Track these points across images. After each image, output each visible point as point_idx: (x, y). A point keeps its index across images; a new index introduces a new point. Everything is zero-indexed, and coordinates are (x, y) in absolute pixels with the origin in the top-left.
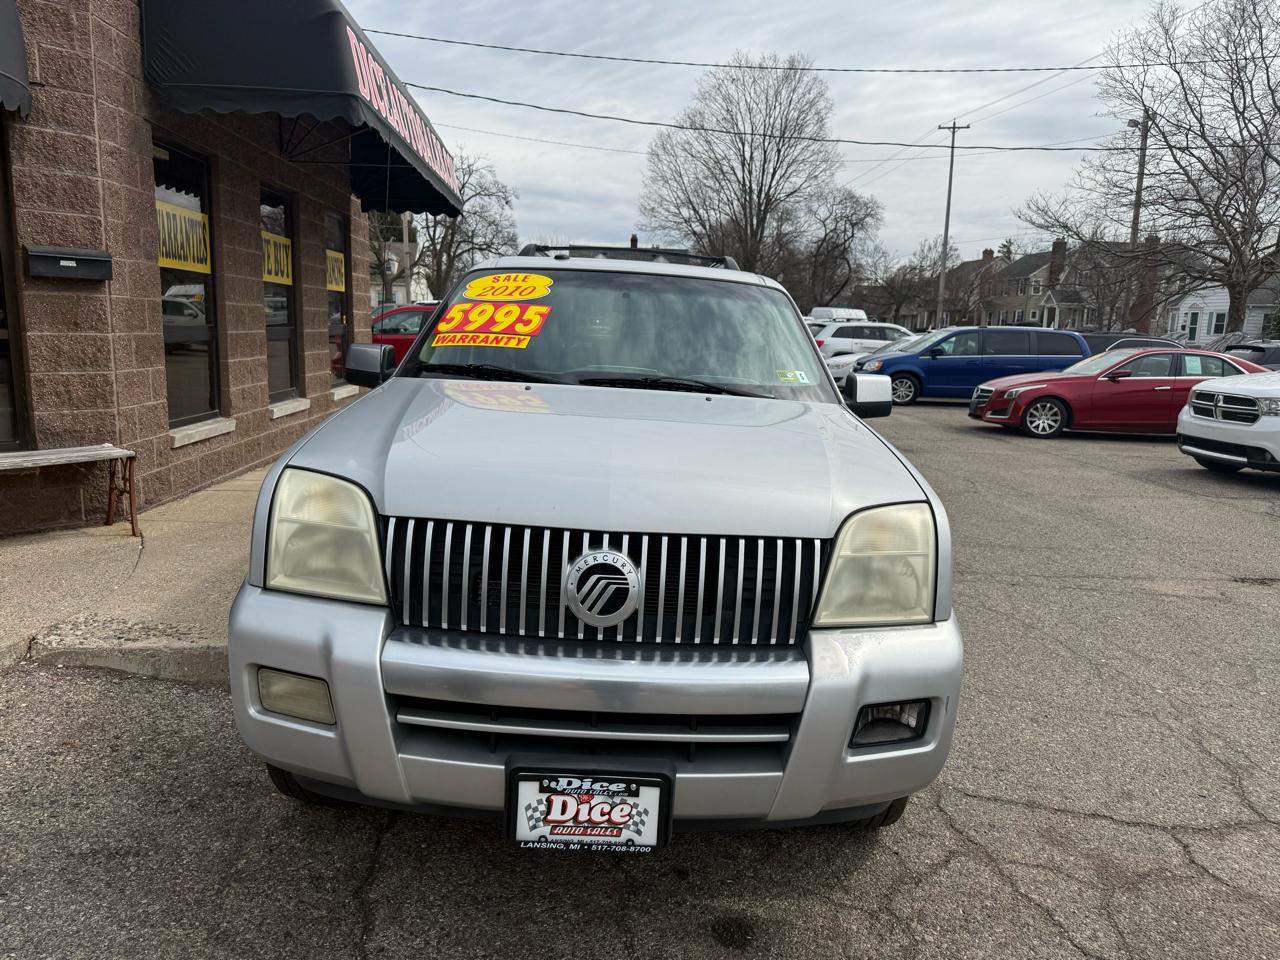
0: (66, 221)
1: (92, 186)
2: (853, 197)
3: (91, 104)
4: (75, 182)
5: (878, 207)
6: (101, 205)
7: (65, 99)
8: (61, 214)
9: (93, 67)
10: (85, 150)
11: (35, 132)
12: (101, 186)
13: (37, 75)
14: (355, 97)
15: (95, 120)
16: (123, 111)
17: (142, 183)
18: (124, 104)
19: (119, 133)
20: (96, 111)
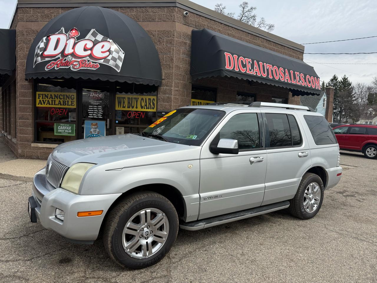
0: (166, 105)
1: (171, 98)
3: (172, 82)
4: (168, 97)
6: (172, 101)
7: (168, 81)
8: (165, 104)
9: (174, 74)
10: (170, 91)
11: (162, 88)
12: (173, 98)
13: (163, 78)
14: (222, 70)
15: (173, 85)
16: (182, 82)
17: (186, 96)
18: (183, 80)
19: (180, 86)
20: (173, 83)
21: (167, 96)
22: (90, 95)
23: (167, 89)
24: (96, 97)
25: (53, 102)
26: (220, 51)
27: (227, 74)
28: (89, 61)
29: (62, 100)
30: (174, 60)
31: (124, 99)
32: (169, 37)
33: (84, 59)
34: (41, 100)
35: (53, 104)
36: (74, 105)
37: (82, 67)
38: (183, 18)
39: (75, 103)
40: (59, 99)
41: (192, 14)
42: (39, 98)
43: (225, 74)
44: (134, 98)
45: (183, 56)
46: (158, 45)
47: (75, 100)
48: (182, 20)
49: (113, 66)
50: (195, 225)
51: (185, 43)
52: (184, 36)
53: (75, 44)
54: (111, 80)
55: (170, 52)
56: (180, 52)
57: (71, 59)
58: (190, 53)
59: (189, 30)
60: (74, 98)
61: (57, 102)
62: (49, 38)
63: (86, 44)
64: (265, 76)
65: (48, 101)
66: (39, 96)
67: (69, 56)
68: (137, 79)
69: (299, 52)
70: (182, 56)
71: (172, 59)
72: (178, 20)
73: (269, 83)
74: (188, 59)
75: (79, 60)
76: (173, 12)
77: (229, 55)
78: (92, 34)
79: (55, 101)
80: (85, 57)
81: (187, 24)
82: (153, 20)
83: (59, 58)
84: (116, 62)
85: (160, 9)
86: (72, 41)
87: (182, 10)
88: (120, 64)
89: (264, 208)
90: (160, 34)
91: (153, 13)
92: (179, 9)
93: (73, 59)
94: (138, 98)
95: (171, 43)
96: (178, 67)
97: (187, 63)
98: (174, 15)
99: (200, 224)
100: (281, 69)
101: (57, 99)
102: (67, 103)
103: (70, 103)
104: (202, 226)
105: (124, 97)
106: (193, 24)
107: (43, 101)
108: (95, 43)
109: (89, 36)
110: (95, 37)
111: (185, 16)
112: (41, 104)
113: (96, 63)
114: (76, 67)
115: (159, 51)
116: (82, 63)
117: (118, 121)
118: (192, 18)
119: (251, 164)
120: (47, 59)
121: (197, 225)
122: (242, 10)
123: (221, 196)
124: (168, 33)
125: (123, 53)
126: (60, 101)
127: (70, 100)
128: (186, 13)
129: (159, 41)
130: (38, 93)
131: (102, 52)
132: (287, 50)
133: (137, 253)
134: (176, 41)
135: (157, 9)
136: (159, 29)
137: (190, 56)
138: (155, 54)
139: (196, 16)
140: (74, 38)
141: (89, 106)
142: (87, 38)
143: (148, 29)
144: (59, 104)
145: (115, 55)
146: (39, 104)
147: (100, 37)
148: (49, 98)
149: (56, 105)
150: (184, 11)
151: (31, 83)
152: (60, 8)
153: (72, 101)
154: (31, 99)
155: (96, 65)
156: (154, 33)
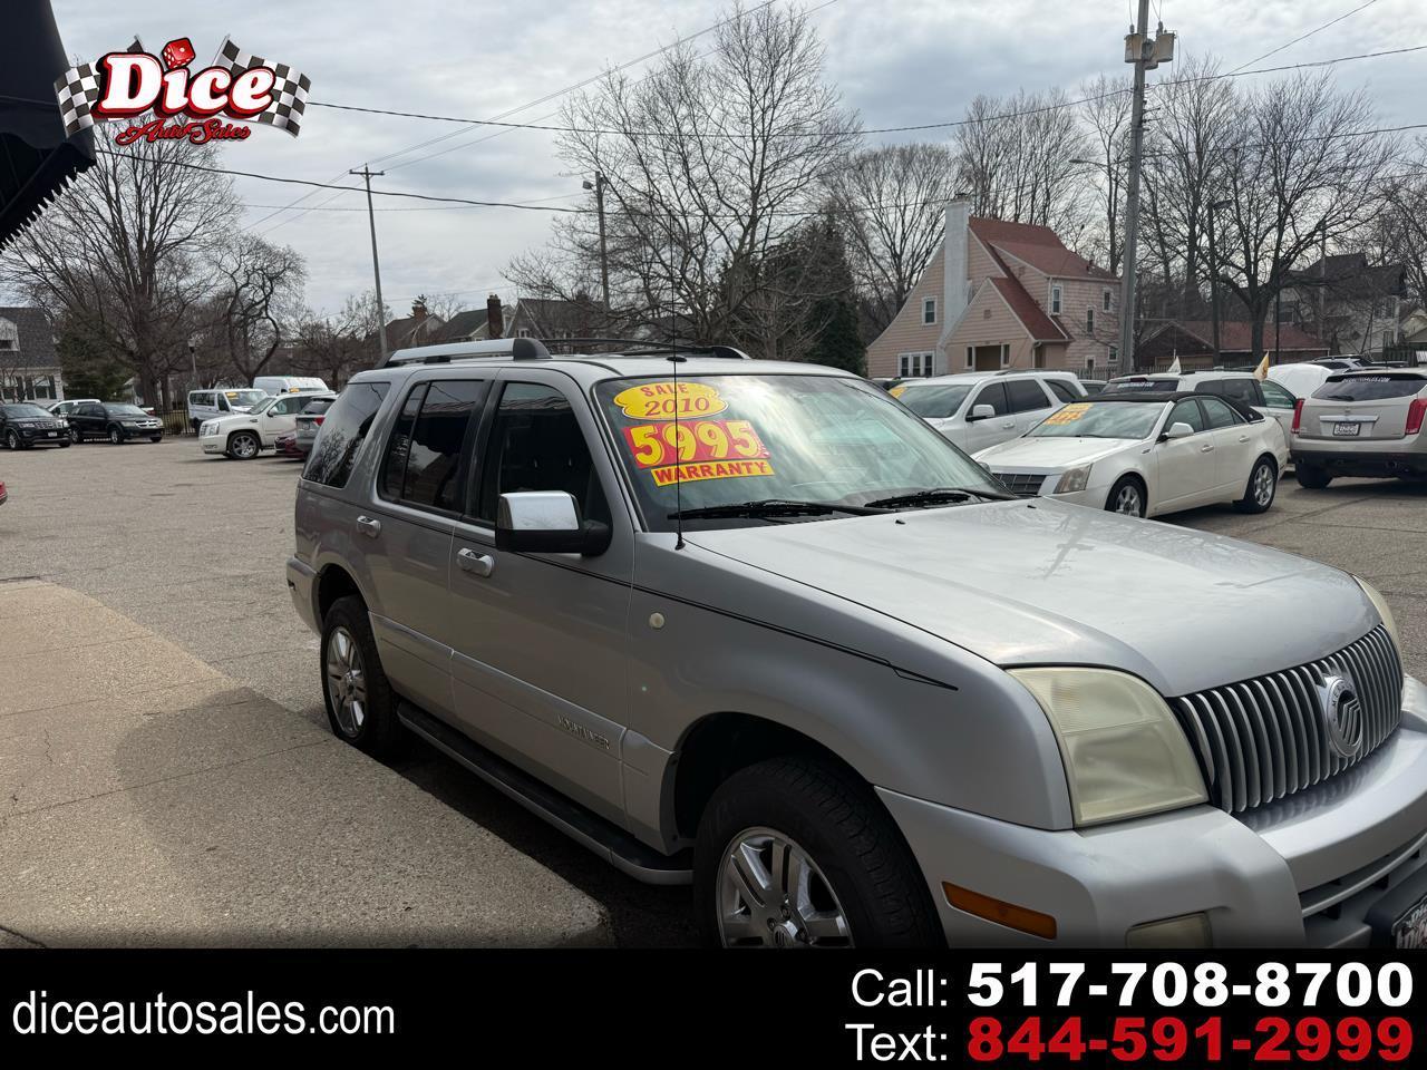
2: (263, 246)
5: (298, 259)
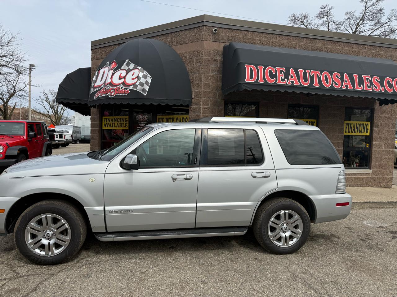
7: (197, 100)
9: (202, 92)
10: (199, 109)
11: (193, 107)
12: (201, 116)
13: (193, 97)
14: (240, 84)
15: (202, 103)
16: (212, 99)
17: (217, 113)
18: (213, 97)
19: (210, 104)
20: (202, 101)
21: (197, 114)
22: (138, 118)
23: (196, 107)
24: (142, 119)
25: (113, 124)
26: (239, 64)
27: (247, 87)
28: (122, 88)
29: (119, 122)
30: (202, 79)
31: (163, 120)
32: (198, 57)
33: (118, 86)
34: (106, 123)
35: (113, 126)
36: (127, 127)
37: (117, 93)
38: (213, 35)
39: (128, 125)
40: (117, 122)
41: (224, 30)
42: (104, 122)
43: (244, 88)
44: (171, 118)
45: (213, 73)
46: (189, 66)
47: (128, 122)
48: (211, 38)
49: (140, 90)
50: (103, 236)
51: (216, 60)
52: (214, 53)
53: (113, 74)
54: (139, 104)
55: (199, 71)
56: (210, 70)
57: (109, 88)
58: (221, 69)
59: (220, 47)
60: (127, 121)
61: (116, 125)
62: (99, 72)
63: (121, 73)
64: (307, 84)
65: (110, 124)
66: (104, 120)
67: (108, 85)
68: (162, 100)
69: (391, 49)
70: (211, 73)
71: (201, 78)
72: (207, 38)
73: (313, 92)
74: (220, 75)
75: (115, 88)
76: (201, 32)
77: (252, 66)
78: (126, 65)
79: (114, 124)
80: (119, 84)
81: (217, 41)
82: (185, 43)
83: (102, 88)
84: (143, 87)
85: (190, 31)
86: (111, 72)
87: (211, 27)
88: (147, 88)
89: (200, 231)
90: (191, 55)
91: (185, 35)
92: (207, 27)
93: (111, 88)
94: (174, 118)
95: (199, 62)
96: (207, 85)
97: (218, 79)
98: (202, 35)
99: (108, 236)
100: (337, 74)
101: (116, 122)
102: (122, 125)
103: (124, 125)
104: (110, 238)
105: (163, 117)
106: (225, 40)
107: (107, 124)
108: (128, 71)
109: (124, 66)
110: (128, 66)
111: (215, 33)
112: (106, 127)
113: (127, 89)
114: (112, 94)
115: (190, 71)
116: (117, 90)
117: (158, 140)
118: (223, 34)
119: (174, 182)
120: (96, 89)
121: (105, 236)
122: (365, 5)
123: (132, 211)
124: (197, 53)
125: (151, 78)
126: (118, 124)
127: (125, 122)
128: (215, 30)
129: (190, 62)
130: (104, 117)
131: (133, 79)
132: (369, 49)
133: (41, 251)
134: (205, 59)
135: (188, 32)
136: (189, 51)
137: (222, 72)
138: (186, 74)
139: (228, 30)
140: (112, 69)
141: (138, 127)
142: (122, 68)
143: (180, 52)
144: (117, 126)
145: (143, 80)
146: (104, 127)
147: (132, 66)
148: (111, 121)
149: (115, 127)
150: (214, 28)
151: (98, 110)
152: (117, 45)
153: (126, 124)
154: (98, 122)
155: (127, 91)
156: (185, 55)
